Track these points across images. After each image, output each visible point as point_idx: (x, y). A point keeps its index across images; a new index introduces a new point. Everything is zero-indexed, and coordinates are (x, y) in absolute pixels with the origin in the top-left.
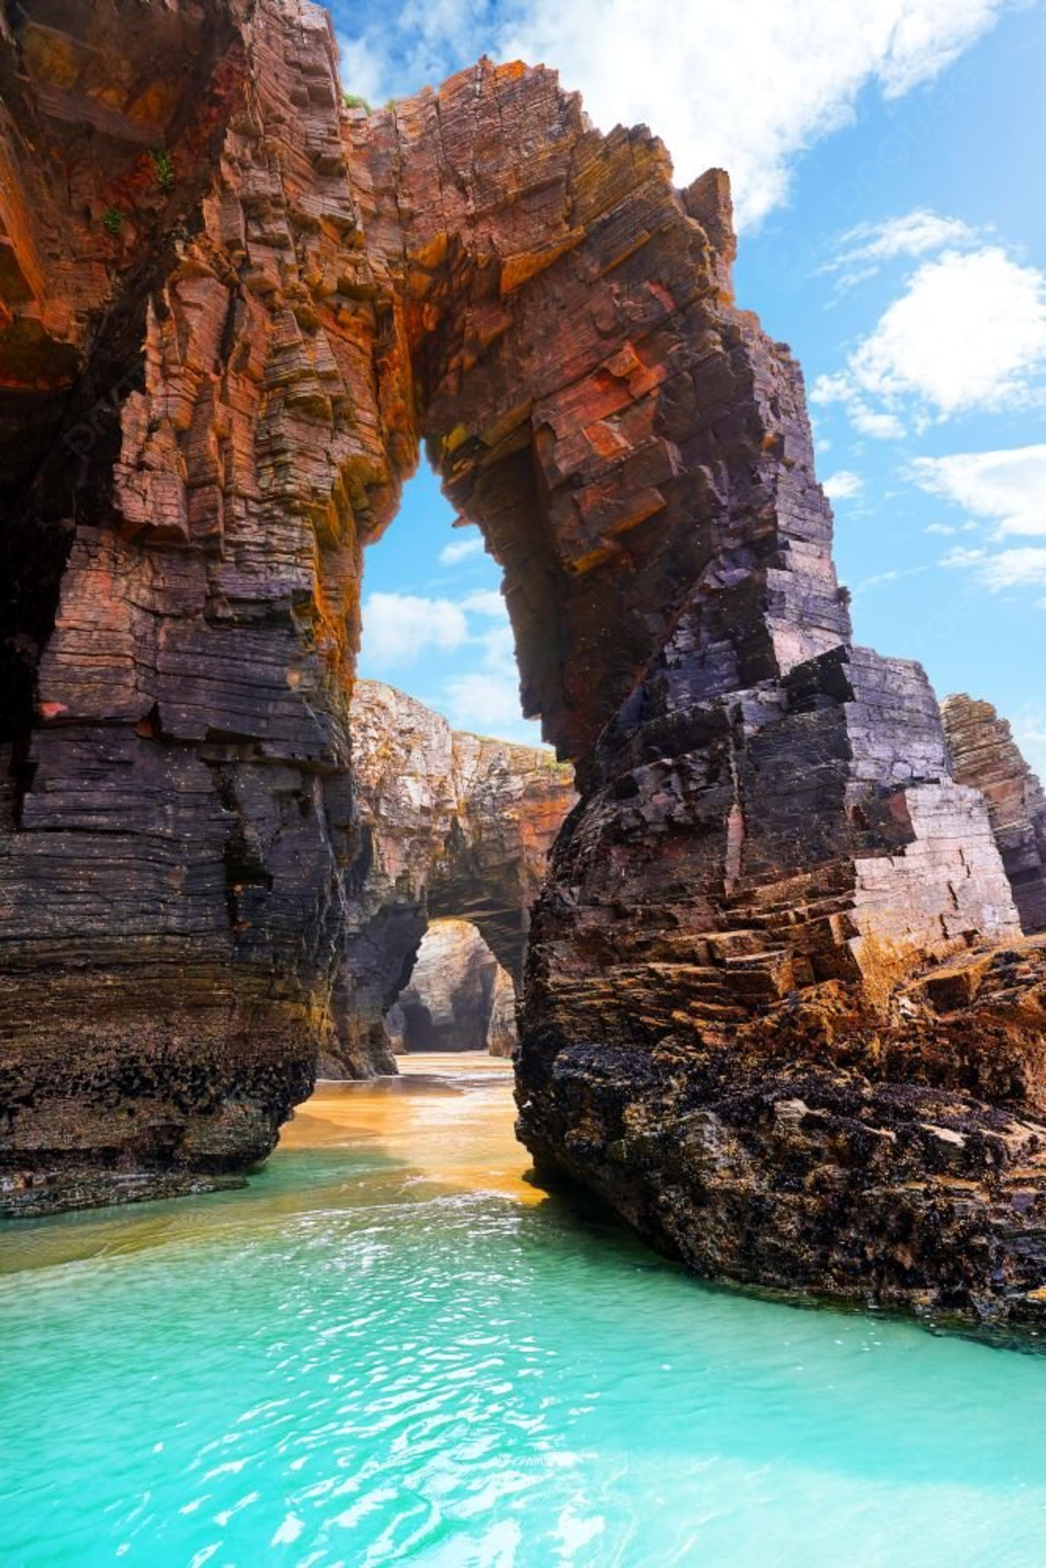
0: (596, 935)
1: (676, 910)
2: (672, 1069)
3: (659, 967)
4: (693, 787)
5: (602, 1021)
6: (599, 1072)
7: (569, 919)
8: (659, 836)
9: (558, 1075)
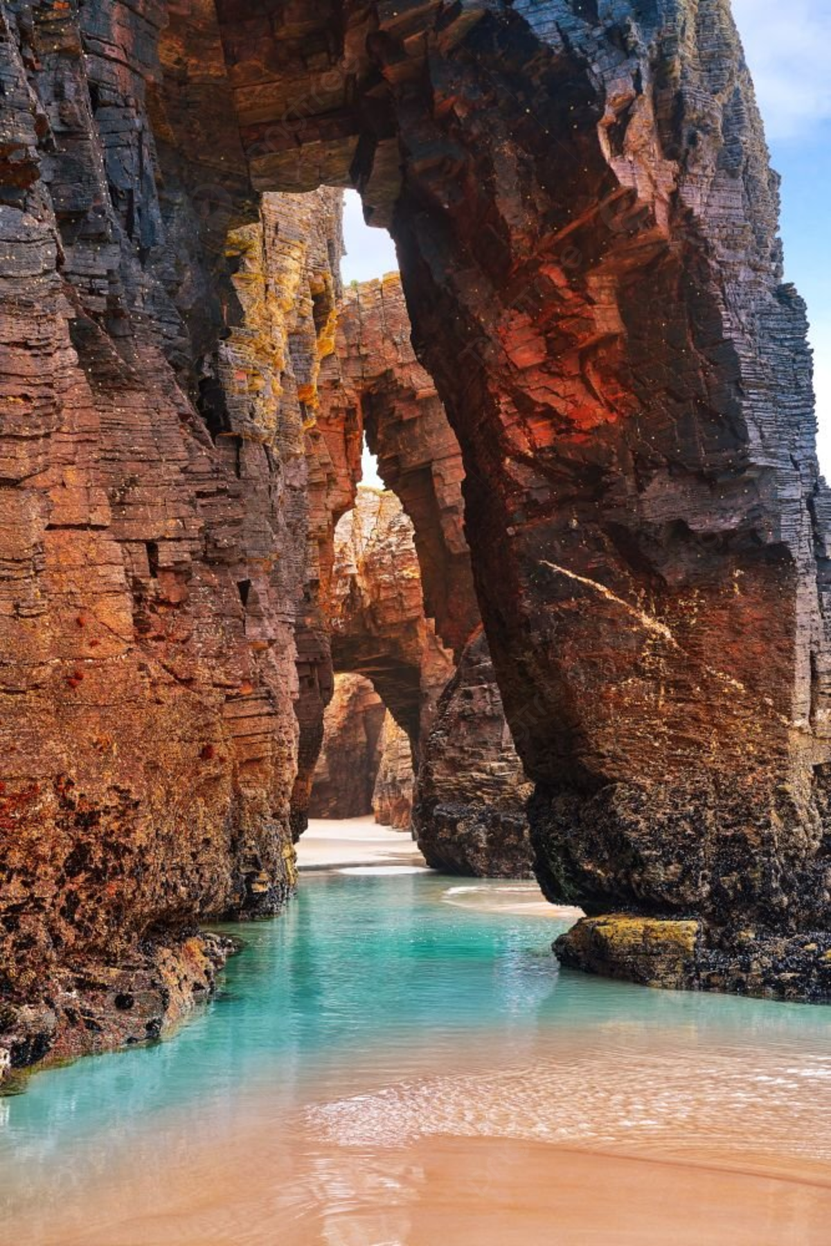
0: (453, 759)
1: (483, 752)
2: (473, 811)
3: (474, 774)
4: (494, 699)
5: (454, 795)
6: (449, 813)
7: (442, 752)
8: (480, 718)
9: (435, 813)
